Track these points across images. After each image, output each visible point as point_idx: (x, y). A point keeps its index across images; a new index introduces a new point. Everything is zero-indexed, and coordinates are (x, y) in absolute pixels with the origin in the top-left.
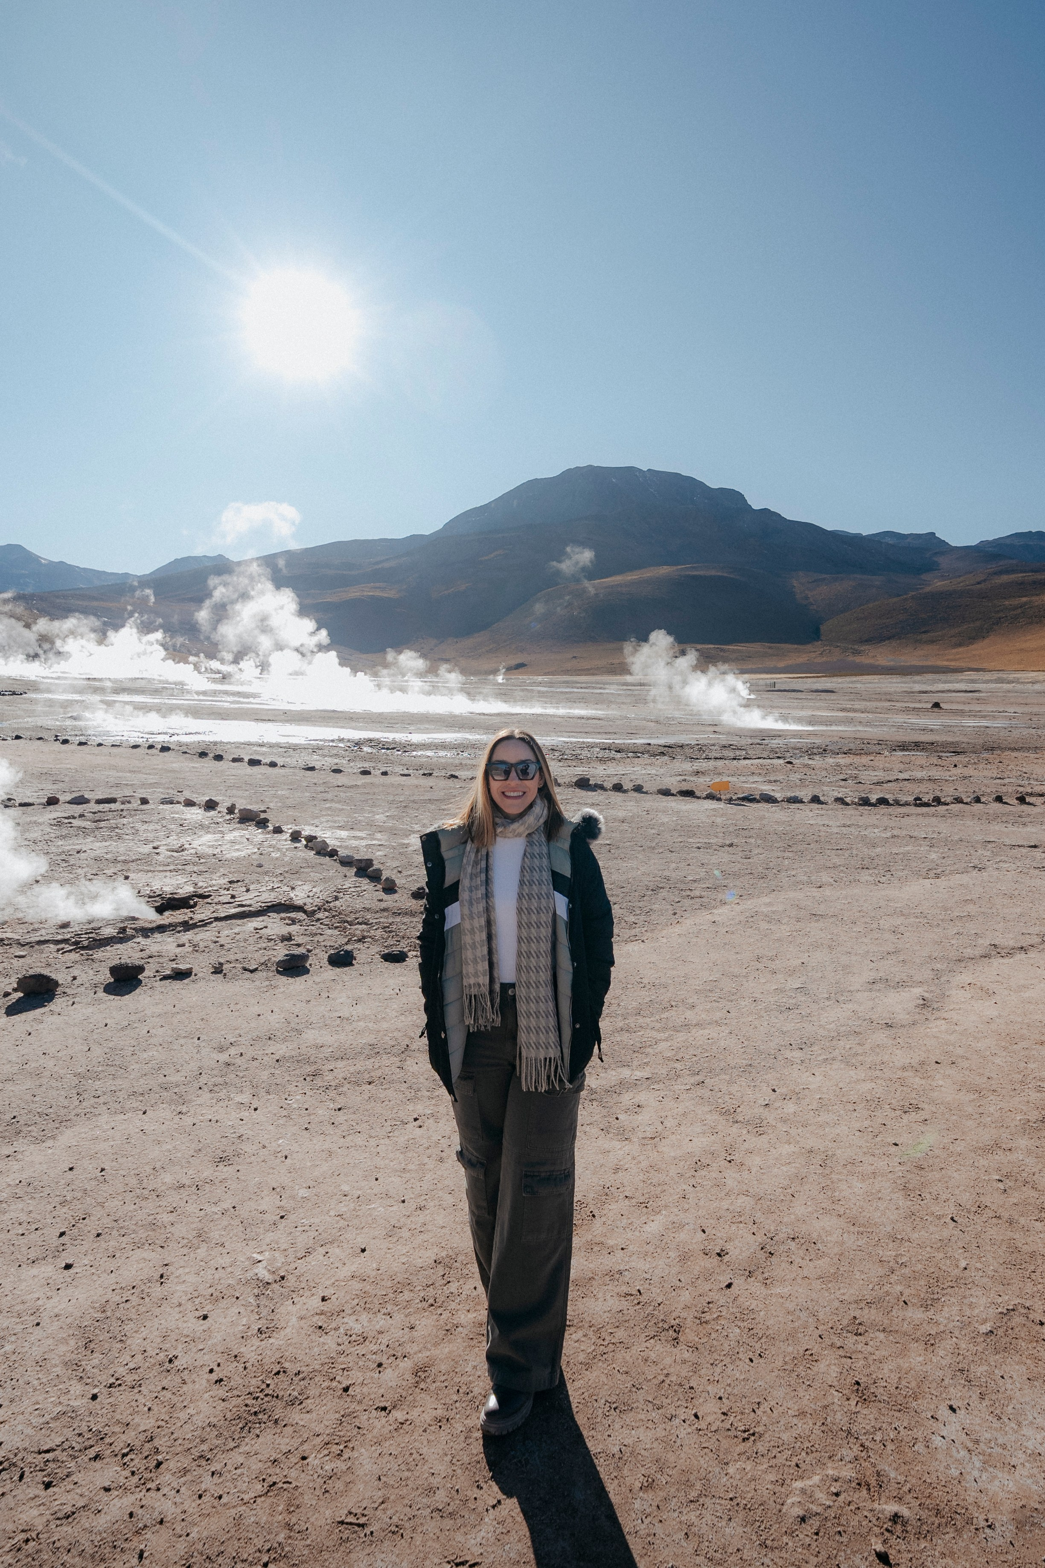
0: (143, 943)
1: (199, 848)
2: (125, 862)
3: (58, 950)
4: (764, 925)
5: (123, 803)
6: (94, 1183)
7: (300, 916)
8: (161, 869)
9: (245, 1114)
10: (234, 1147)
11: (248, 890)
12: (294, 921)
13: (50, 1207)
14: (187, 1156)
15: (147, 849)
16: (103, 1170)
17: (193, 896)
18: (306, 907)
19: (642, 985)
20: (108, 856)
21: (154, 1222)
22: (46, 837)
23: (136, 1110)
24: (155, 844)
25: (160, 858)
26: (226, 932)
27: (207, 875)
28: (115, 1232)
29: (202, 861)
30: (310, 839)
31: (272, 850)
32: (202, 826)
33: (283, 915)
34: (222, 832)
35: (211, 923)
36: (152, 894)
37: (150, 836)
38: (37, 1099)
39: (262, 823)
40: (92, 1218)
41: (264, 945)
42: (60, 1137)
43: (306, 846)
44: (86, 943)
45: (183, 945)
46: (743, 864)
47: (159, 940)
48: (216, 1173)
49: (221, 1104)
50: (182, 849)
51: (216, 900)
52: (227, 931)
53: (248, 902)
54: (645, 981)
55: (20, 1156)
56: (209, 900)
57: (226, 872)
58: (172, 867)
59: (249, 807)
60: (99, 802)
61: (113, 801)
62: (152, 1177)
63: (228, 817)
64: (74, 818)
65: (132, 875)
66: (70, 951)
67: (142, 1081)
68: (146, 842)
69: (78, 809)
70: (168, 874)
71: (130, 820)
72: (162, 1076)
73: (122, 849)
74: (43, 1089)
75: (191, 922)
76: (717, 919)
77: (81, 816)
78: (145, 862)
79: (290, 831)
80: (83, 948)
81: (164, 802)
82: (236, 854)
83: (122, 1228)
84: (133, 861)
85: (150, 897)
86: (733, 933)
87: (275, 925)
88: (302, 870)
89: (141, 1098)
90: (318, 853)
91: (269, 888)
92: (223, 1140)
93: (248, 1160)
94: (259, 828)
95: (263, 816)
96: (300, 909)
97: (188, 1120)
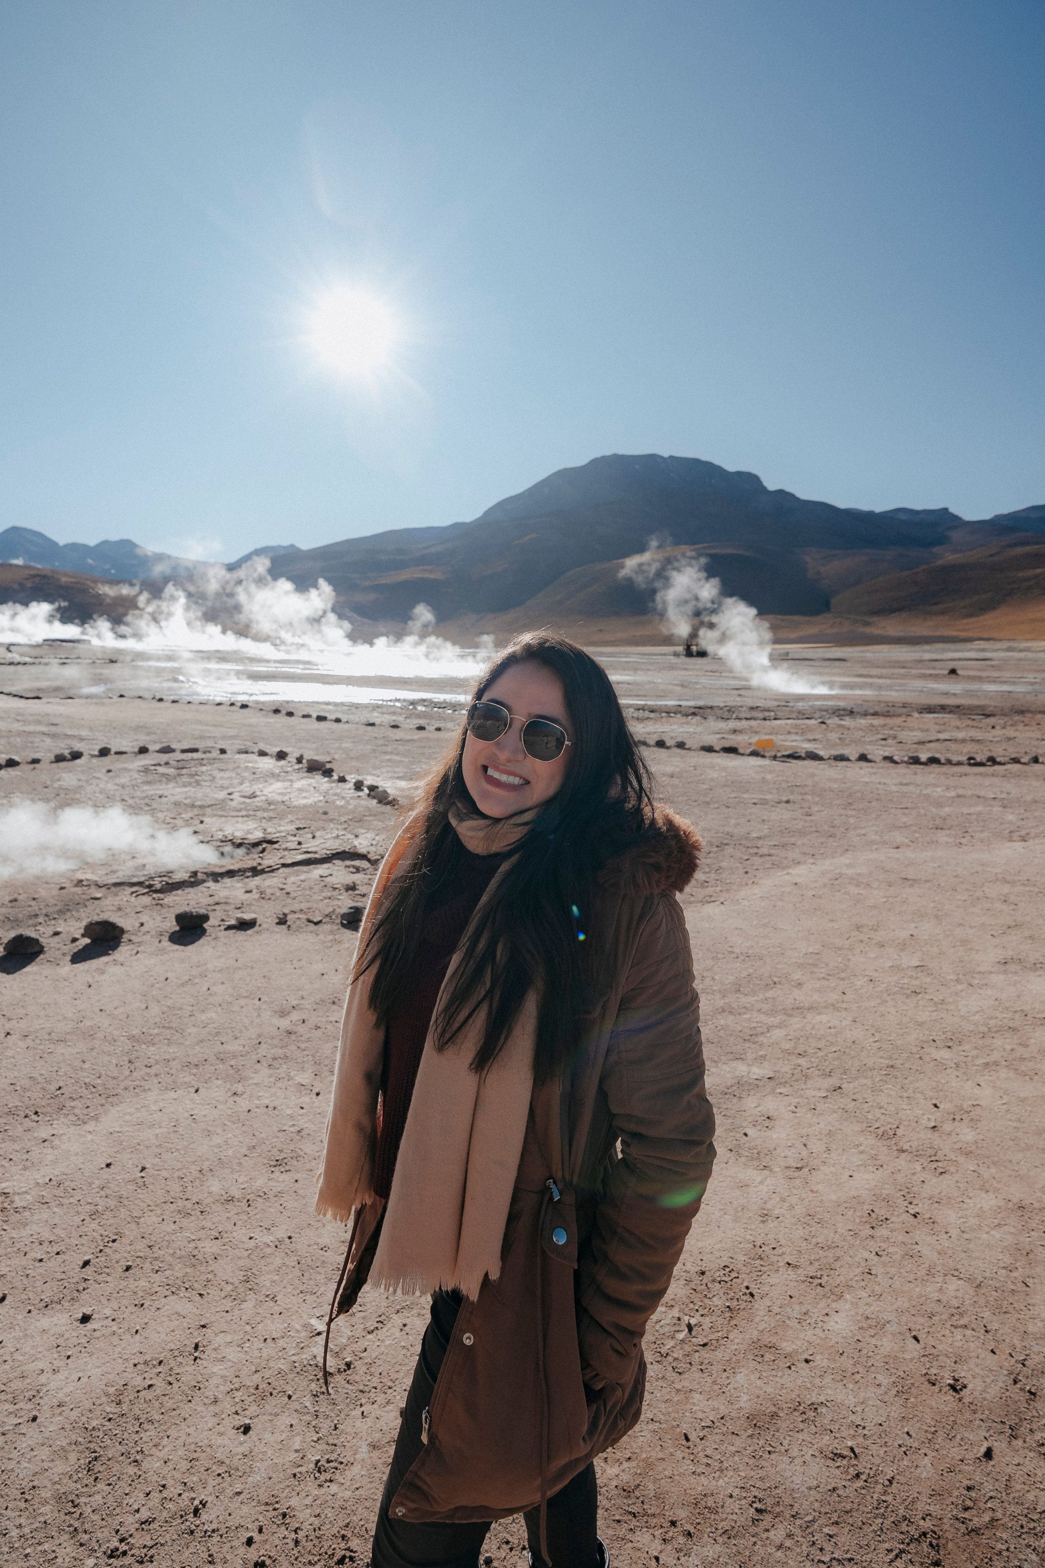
0: (213, 888)
1: (270, 795)
2: (201, 807)
3: (132, 893)
4: (854, 890)
5: (204, 752)
6: (132, 1187)
7: (364, 864)
8: (234, 814)
9: (306, 1100)
10: (292, 1147)
11: (314, 837)
12: (358, 870)
13: (77, 1220)
14: (239, 1156)
15: (222, 795)
16: (143, 1169)
17: (262, 842)
18: (369, 856)
19: (735, 955)
20: (187, 801)
21: (195, 1252)
22: (134, 782)
23: (188, 1085)
24: (230, 791)
25: (233, 804)
26: (292, 879)
27: (275, 821)
28: (147, 1266)
29: (272, 807)
30: (372, 788)
31: (336, 798)
32: (273, 775)
33: (348, 863)
34: (291, 781)
35: (278, 869)
36: (224, 839)
37: (226, 783)
38: (86, 1066)
39: (328, 773)
40: (123, 1240)
41: (329, 894)
42: (103, 1119)
43: (369, 795)
44: (158, 886)
45: (250, 892)
46: (806, 821)
47: (229, 885)
48: (271, 1183)
49: (279, 1084)
50: (253, 796)
51: (284, 846)
52: (295, 878)
53: (313, 849)
54: (737, 950)
55: (57, 1142)
56: (276, 846)
57: (293, 819)
58: (244, 813)
59: (316, 758)
60: (184, 751)
61: (195, 750)
62: (197, 1183)
63: (297, 767)
64: (160, 765)
65: (206, 820)
66: (144, 894)
67: (198, 1048)
68: (222, 788)
69: (164, 757)
70: (240, 819)
71: (209, 768)
72: (219, 1043)
73: (199, 795)
74: (94, 1053)
75: (259, 868)
76: (798, 880)
77: (167, 763)
78: (220, 808)
79: (354, 781)
80: (156, 891)
81: (240, 752)
82: (303, 802)
83: (156, 1259)
84: (209, 806)
85: (222, 841)
86: (820, 897)
87: (339, 873)
88: (365, 818)
89: (194, 1071)
90: (380, 802)
91: (334, 835)
92: (280, 1134)
93: (308, 1167)
94: (325, 777)
95: (328, 766)
96: (363, 857)
97: (243, 1104)
